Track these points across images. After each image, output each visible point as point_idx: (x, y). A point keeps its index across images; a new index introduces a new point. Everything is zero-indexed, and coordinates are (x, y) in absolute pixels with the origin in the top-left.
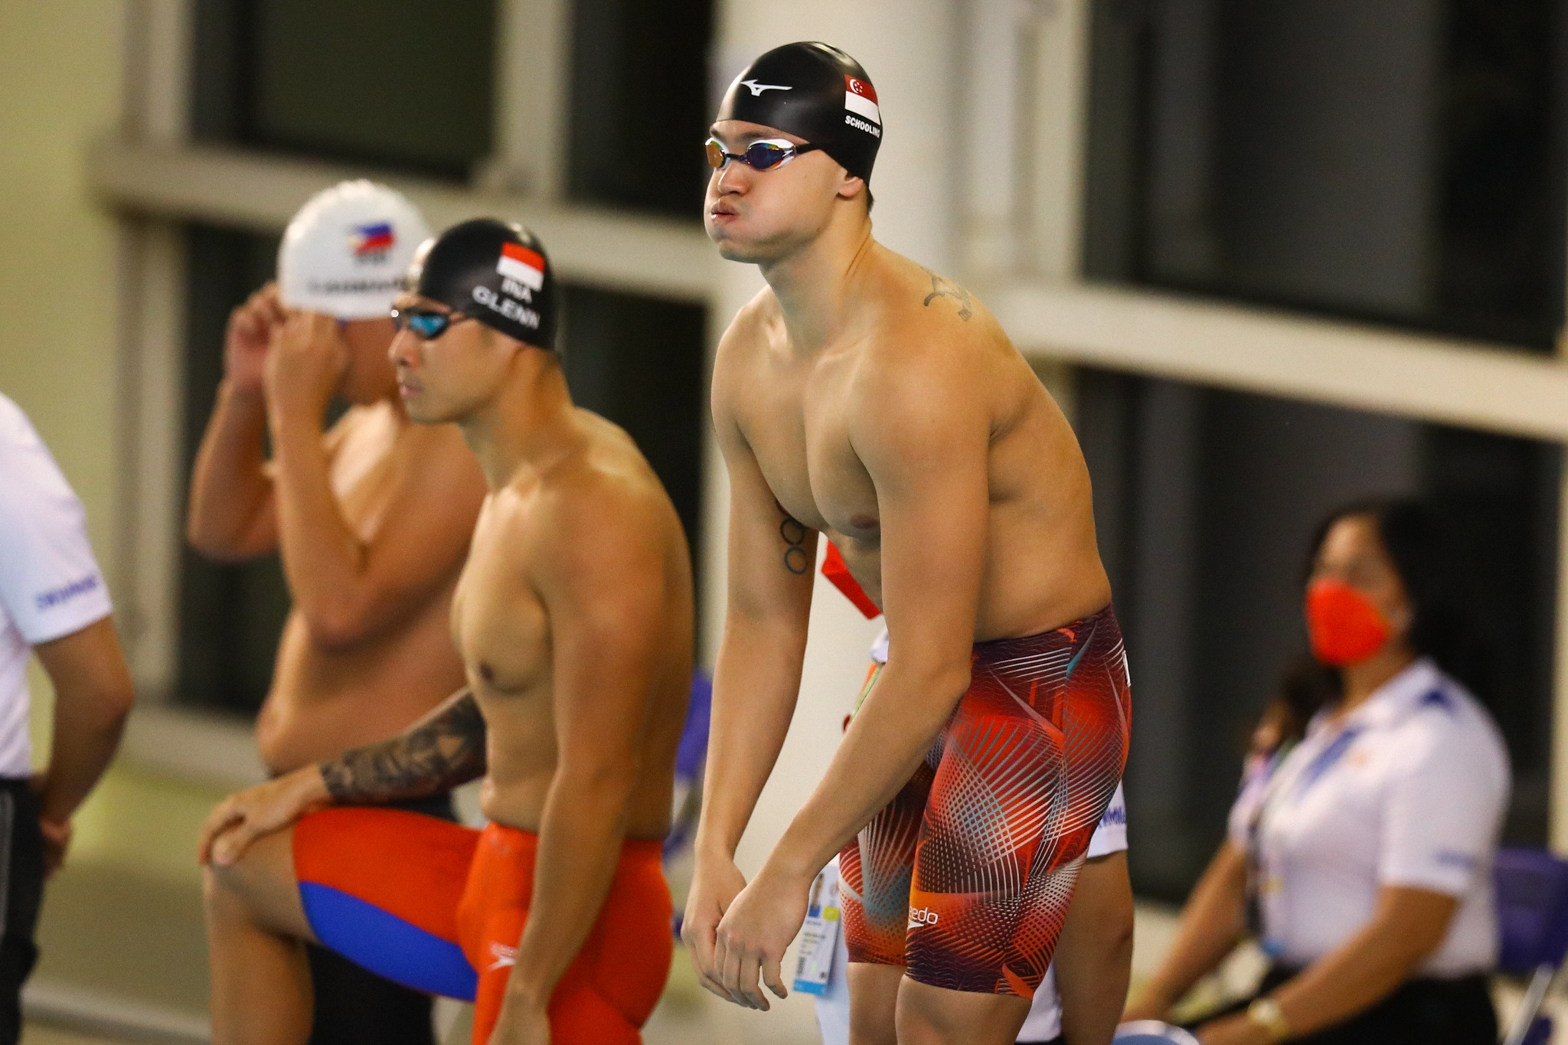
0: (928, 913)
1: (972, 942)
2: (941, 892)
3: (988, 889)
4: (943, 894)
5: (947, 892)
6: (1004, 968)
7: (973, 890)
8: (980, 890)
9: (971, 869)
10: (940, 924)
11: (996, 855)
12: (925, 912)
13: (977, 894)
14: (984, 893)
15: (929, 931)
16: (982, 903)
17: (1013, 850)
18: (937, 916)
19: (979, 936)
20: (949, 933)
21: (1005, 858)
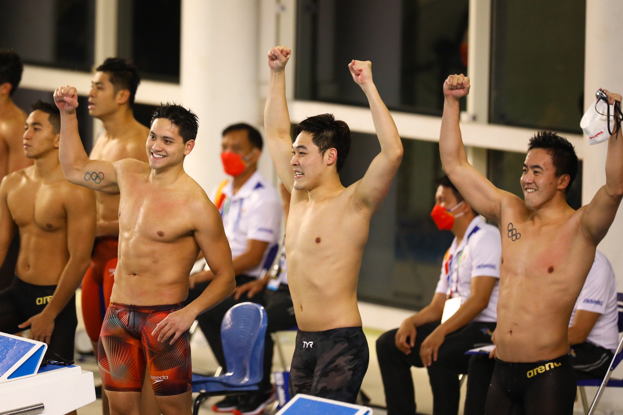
0: (164, 377)
1: (177, 380)
2: (167, 369)
3: (179, 365)
4: (168, 370)
5: (169, 369)
6: (188, 384)
7: (176, 366)
8: (178, 365)
9: (174, 360)
10: (169, 378)
11: (178, 355)
12: (163, 377)
13: (177, 367)
14: (179, 366)
15: (166, 381)
16: (179, 369)
17: (182, 352)
18: (168, 377)
19: (179, 378)
20: (173, 380)
21: (180, 355)
